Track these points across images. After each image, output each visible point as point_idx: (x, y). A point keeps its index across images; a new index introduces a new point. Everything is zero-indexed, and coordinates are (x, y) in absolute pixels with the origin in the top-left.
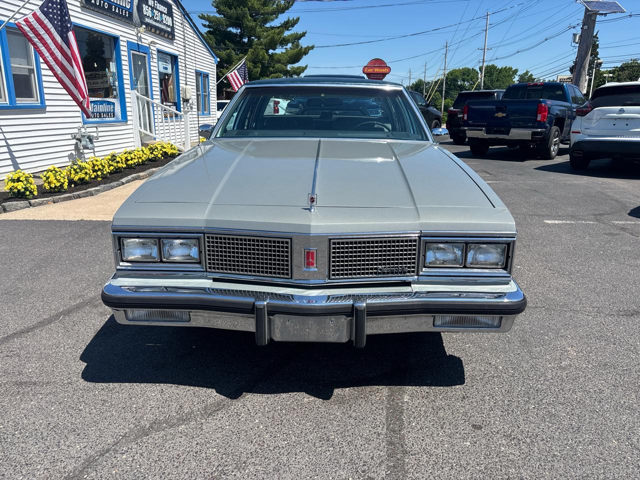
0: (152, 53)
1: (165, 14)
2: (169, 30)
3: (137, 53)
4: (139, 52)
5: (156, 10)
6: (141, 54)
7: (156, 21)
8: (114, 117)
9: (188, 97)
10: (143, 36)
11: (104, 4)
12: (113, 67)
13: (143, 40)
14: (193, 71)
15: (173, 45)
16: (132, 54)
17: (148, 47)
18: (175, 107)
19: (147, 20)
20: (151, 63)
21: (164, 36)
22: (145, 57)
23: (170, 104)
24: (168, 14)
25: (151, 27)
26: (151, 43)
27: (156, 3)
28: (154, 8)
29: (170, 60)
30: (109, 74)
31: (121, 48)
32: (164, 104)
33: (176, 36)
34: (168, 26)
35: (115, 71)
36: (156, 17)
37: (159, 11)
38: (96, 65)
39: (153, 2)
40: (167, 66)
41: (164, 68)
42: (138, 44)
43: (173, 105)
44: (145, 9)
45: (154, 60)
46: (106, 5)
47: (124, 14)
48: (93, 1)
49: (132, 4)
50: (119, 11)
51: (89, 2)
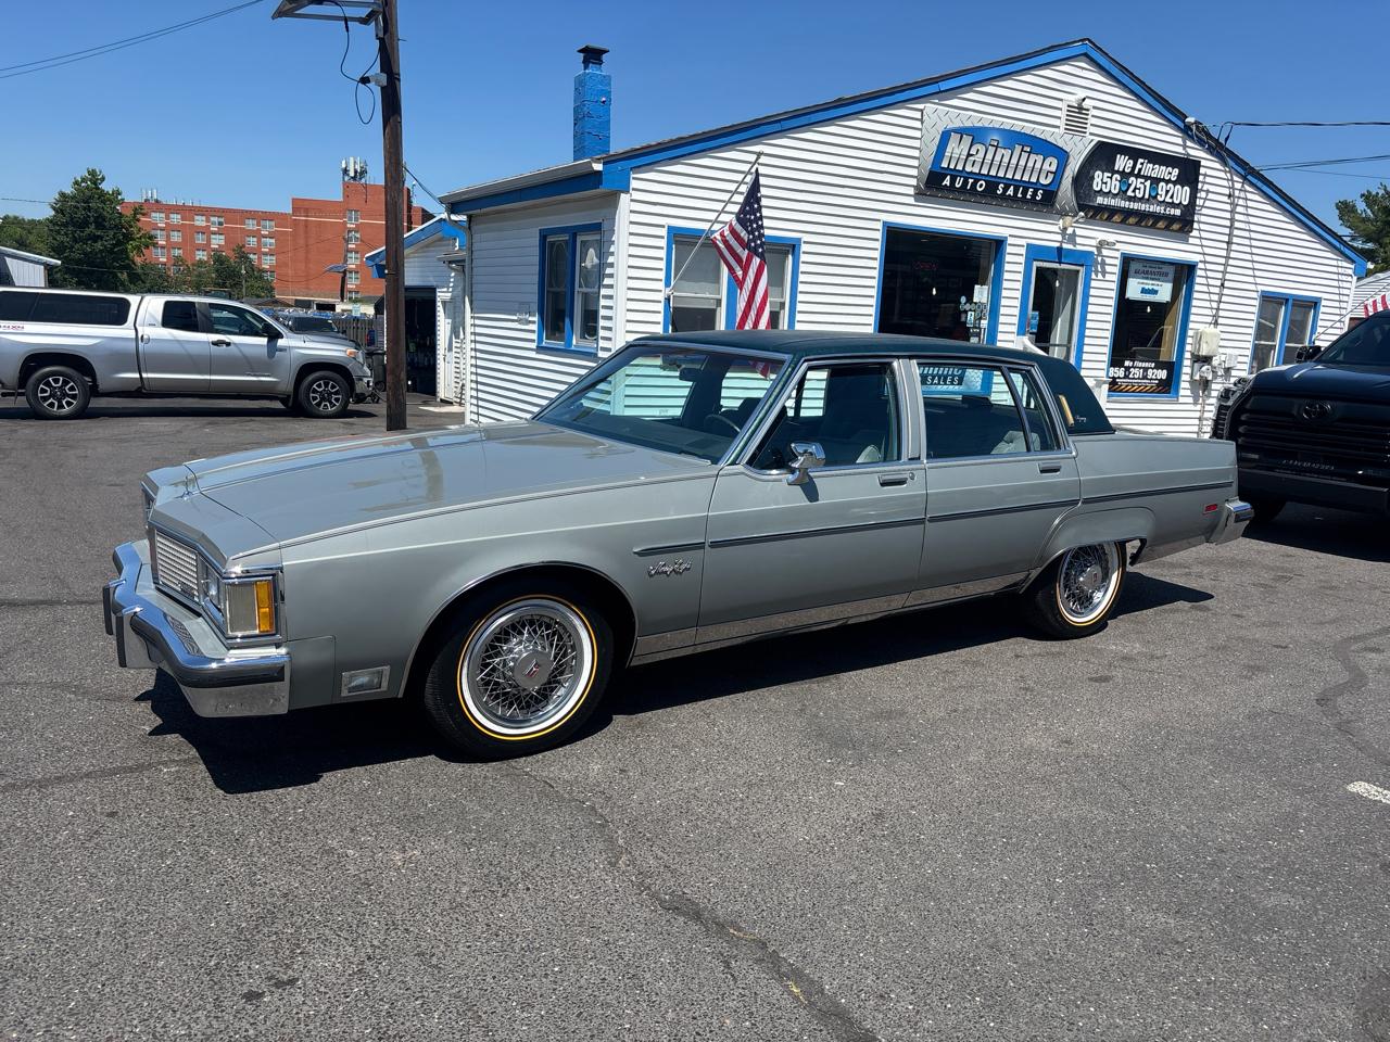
0: (1103, 263)
1: (1168, 182)
2: (1178, 212)
3: (1057, 266)
4: (1060, 263)
5: (1138, 176)
6: (1063, 266)
7: (1133, 199)
8: (960, 384)
9: (1204, 352)
10: (1078, 232)
11: (974, 184)
12: (981, 294)
13: (1078, 240)
14: (1255, 295)
15: (1186, 242)
16: (1038, 268)
17: (1092, 253)
18: (1165, 371)
19: (1100, 200)
20: (1093, 284)
21: (1153, 226)
22: (1078, 271)
23: (1146, 365)
24: (1180, 181)
25: (1113, 211)
26: (1102, 245)
27: (1142, 164)
28: (1131, 174)
29: (1171, 276)
30: (967, 307)
31: (1008, 258)
32: (1127, 363)
33: (1199, 222)
34: (1173, 205)
35: (984, 300)
36: (1134, 191)
37: (1146, 178)
38: (934, 292)
39: (1131, 162)
40: (1155, 288)
41: (1144, 291)
42: (1060, 249)
43: (1156, 368)
44: (1100, 180)
45: (1108, 277)
46: (981, 186)
47: (1028, 197)
48: (947, 182)
49: (1058, 174)
50: (1016, 192)
51: (936, 184)
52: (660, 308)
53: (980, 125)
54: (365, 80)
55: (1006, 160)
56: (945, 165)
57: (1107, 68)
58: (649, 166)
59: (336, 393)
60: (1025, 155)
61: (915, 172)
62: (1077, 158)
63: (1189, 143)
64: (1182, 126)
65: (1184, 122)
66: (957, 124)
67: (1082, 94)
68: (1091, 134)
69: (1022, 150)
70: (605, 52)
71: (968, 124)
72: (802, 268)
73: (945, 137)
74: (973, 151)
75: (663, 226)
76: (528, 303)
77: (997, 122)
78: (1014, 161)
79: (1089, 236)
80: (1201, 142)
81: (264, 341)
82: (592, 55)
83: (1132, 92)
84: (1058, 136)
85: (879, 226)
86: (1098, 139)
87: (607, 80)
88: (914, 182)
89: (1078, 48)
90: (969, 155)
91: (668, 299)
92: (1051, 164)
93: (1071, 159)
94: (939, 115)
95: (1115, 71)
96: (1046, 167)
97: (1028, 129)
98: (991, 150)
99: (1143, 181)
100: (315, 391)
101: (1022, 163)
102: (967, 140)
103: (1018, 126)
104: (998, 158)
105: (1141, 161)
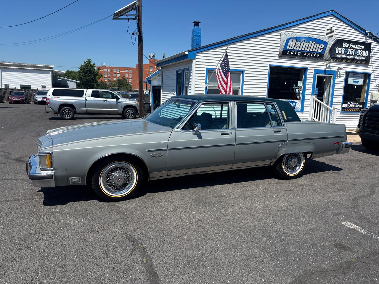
0: (340, 74)
1: (361, 50)
2: (364, 58)
3: (324, 75)
4: (325, 74)
5: (351, 48)
6: (326, 75)
7: (349, 55)
9: (374, 99)
10: (331, 65)
11: (297, 53)
12: (300, 84)
13: (331, 67)
15: (367, 67)
16: (318, 76)
17: (336, 71)
18: (362, 105)
19: (338, 56)
20: (336, 80)
21: (356, 63)
22: (331, 77)
23: (355, 103)
24: (365, 49)
25: (342, 59)
26: (339, 69)
27: (352, 45)
28: (348, 48)
29: (363, 77)
30: (296, 88)
31: (308, 73)
32: (348, 103)
33: (371, 61)
34: (362, 56)
35: (301, 86)
36: (349, 53)
37: (353, 49)
38: (285, 83)
39: (348, 44)
40: (358, 81)
41: (354, 82)
42: (325, 70)
43: (359, 104)
44: (338, 50)
45: (341, 78)
46: (299, 53)
47: (314, 56)
48: (288, 53)
49: (324, 49)
50: (310, 54)
51: (285, 54)
52: (204, 89)
53: (299, 36)
54: (133, 34)
55: (307, 46)
56: (288, 48)
57: (340, 18)
58: (201, 52)
59: (133, 113)
60: (313, 44)
61: (279, 50)
62: (330, 44)
63: (367, 38)
64: (365, 33)
65: (365, 32)
66: (292, 36)
67: (331, 26)
68: (335, 37)
69: (312, 43)
70: (200, 22)
71: (295, 36)
72: (245, 78)
73: (288, 40)
74: (297, 44)
75: (205, 68)
76: (174, 89)
77: (304, 35)
78: (310, 46)
79: (334, 66)
80: (371, 38)
81: (115, 100)
82: (196, 24)
83: (348, 24)
84: (324, 38)
85: (268, 66)
86: (337, 38)
87: (200, 30)
88: (278, 53)
89: (330, 13)
90: (295, 45)
91: (206, 87)
92: (322, 46)
93: (328, 44)
94: (285, 34)
95: (342, 19)
96: (320, 47)
97: (314, 36)
98: (302, 43)
99: (352, 50)
100: (128, 113)
101: (312, 46)
102: (295, 41)
103: (311, 36)
104: (305, 45)
105: (351, 44)
